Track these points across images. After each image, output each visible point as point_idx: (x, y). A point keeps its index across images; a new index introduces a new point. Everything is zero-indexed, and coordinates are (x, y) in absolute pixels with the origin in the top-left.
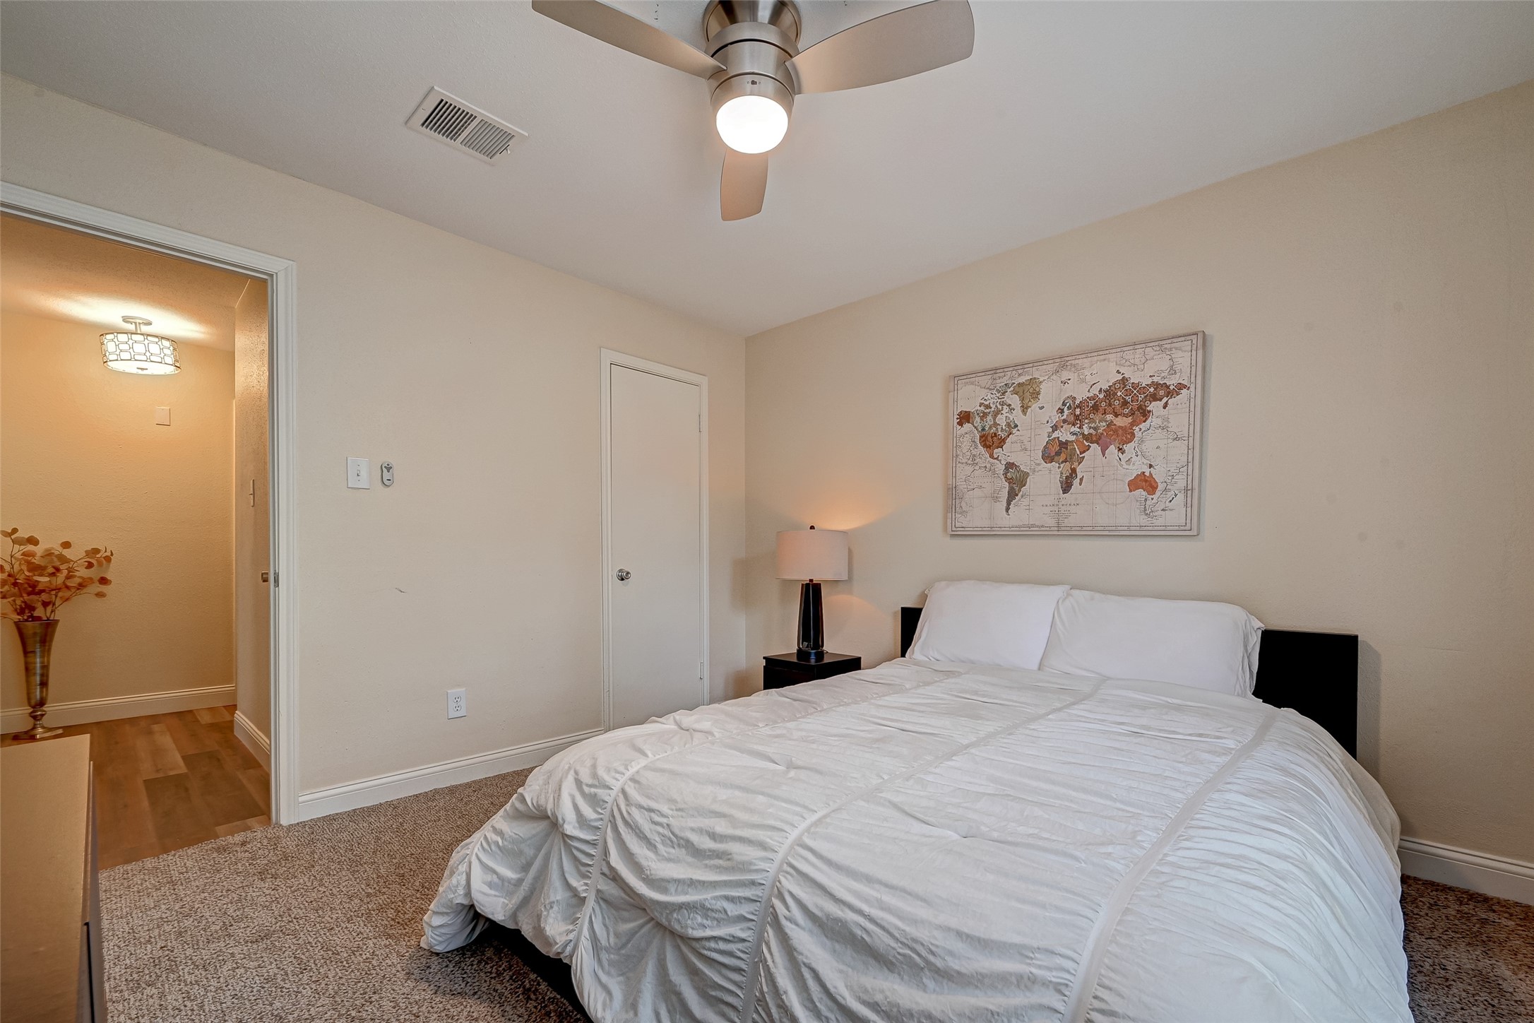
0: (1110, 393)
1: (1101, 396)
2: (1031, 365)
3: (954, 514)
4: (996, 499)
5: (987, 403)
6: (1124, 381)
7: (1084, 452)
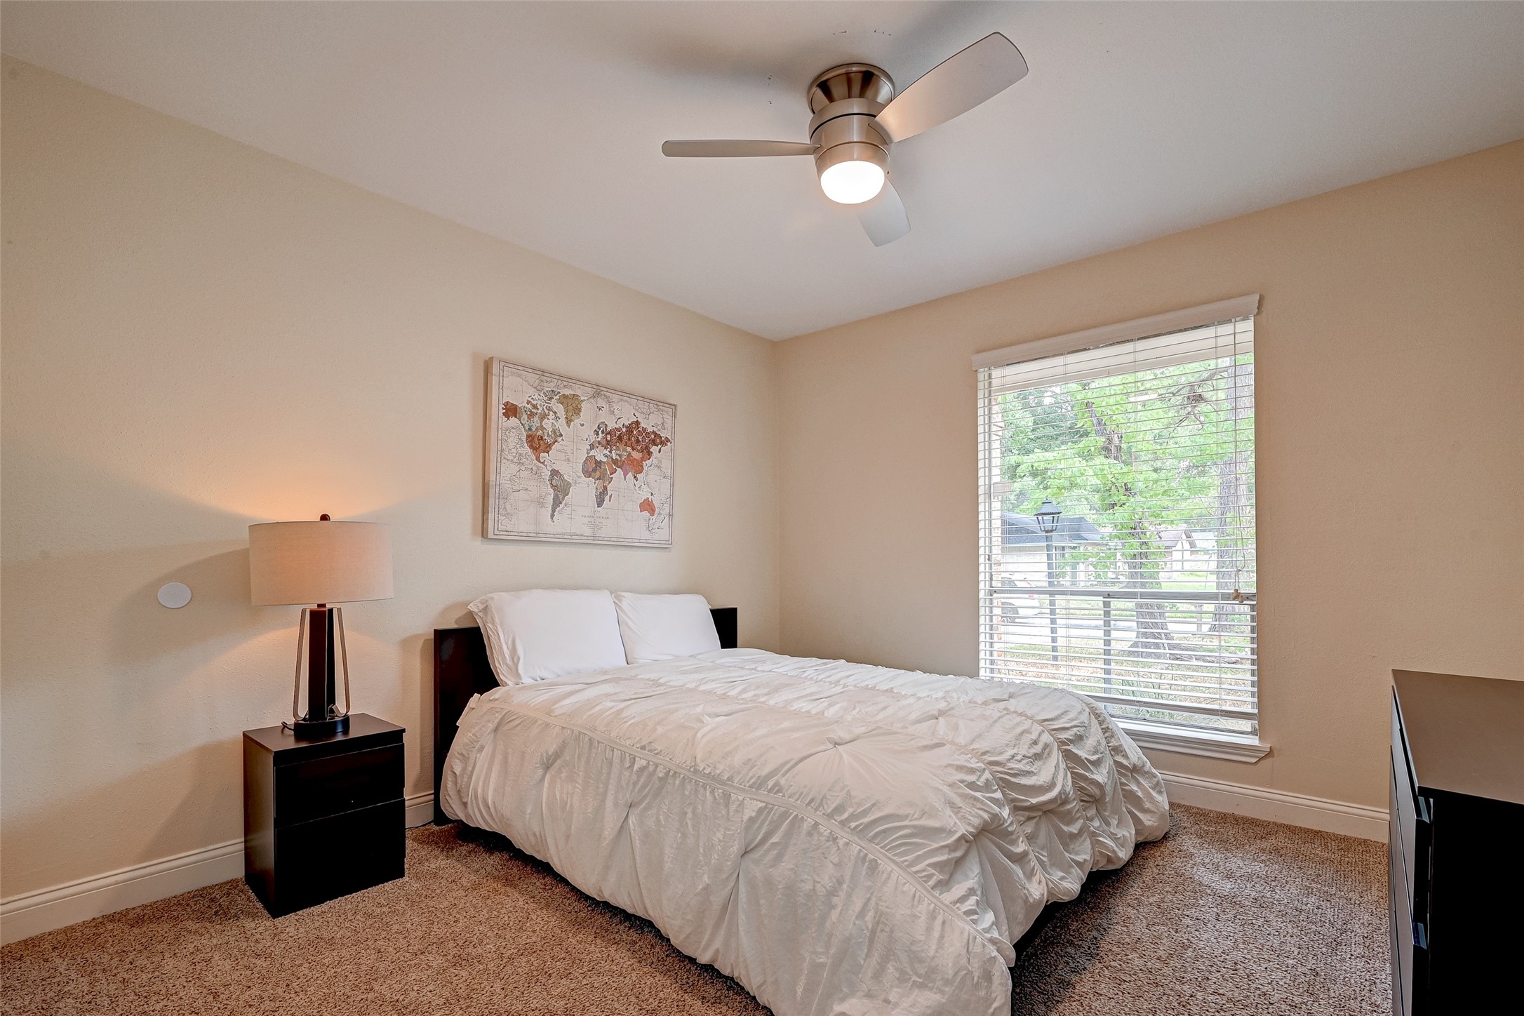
0: (630, 429)
1: (624, 430)
2: (574, 381)
4: (541, 504)
5: (534, 403)
6: (637, 423)
7: (613, 474)
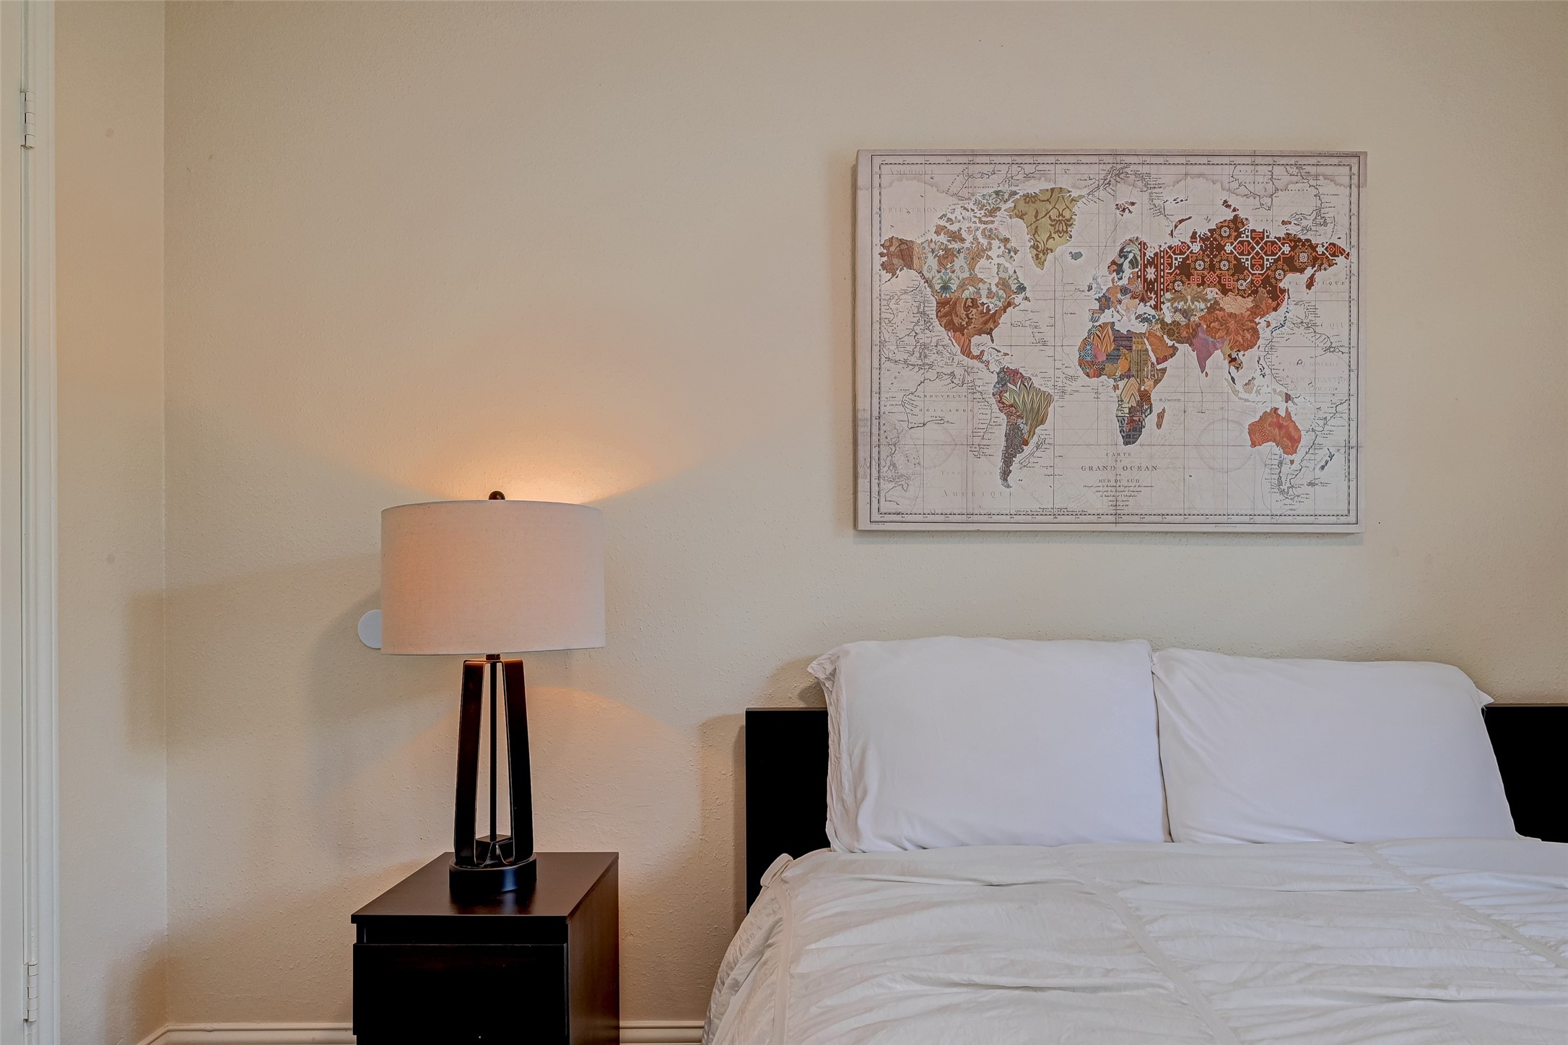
0: (1212, 243)
1: (1196, 248)
2: (1052, 159)
3: (875, 482)
4: (978, 450)
5: (954, 228)
6: (1236, 223)
7: (1165, 359)
